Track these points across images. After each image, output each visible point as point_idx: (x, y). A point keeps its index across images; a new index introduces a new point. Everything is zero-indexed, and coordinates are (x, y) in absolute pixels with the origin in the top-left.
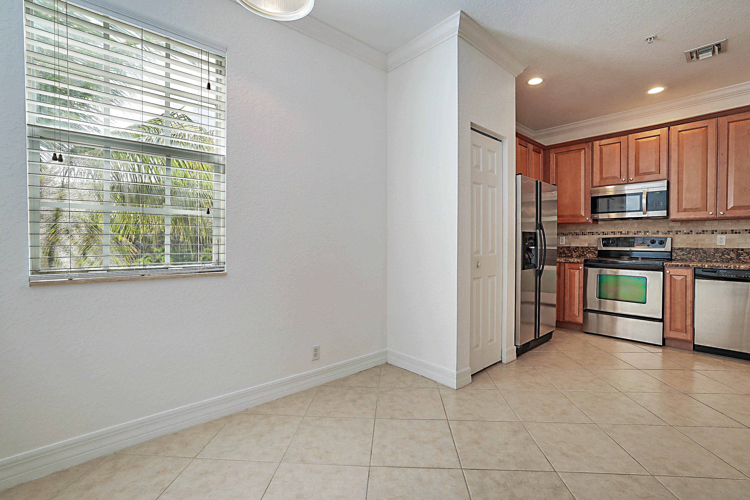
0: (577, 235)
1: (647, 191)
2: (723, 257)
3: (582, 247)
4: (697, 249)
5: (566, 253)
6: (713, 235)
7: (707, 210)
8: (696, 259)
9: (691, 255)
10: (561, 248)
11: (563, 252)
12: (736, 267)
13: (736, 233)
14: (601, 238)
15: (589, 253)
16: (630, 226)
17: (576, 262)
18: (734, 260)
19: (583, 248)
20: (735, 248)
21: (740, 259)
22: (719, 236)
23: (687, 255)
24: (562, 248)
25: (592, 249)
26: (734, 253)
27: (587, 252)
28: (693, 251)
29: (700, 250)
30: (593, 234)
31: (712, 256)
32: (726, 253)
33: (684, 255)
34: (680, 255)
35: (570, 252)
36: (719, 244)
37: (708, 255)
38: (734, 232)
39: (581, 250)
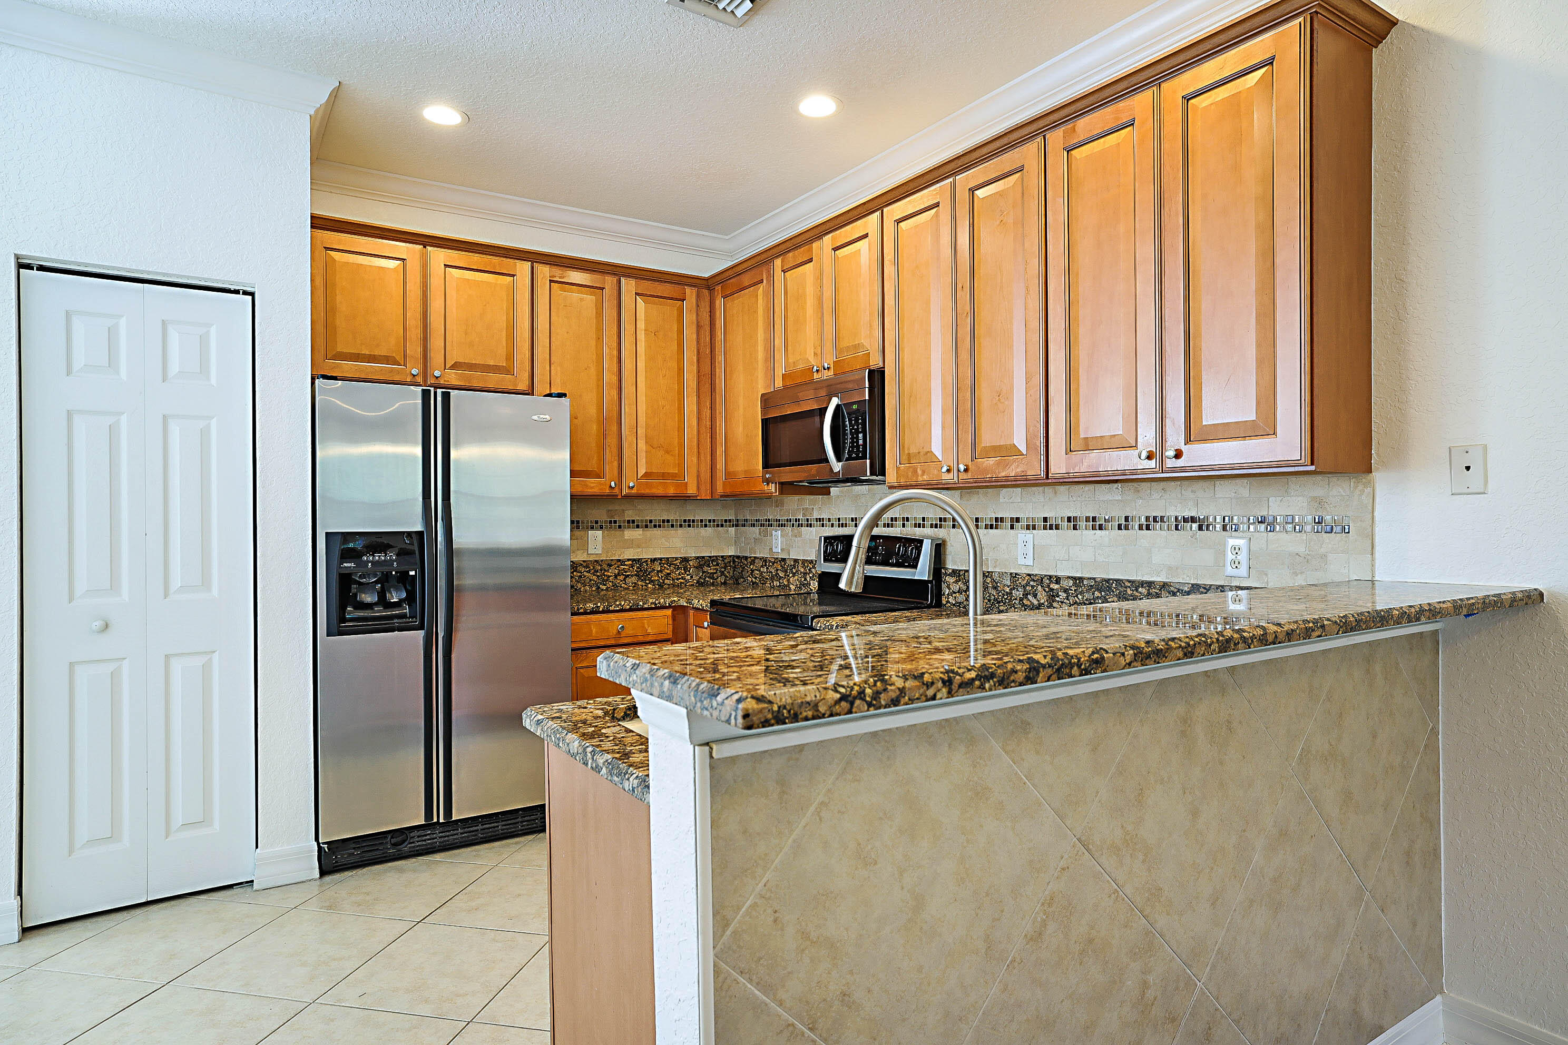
0: (799, 525)
2: (1025, 601)
3: (804, 561)
5: (780, 576)
6: (1012, 531)
13: (1052, 527)
14: (823, 538)
19: (804, 565)
20: (1045, 576)
22: (1024, 536)
24: (774, 562)
25: (810, 568)
26: (1044, 590)
27: (811, 575)
29: (987, 577)
31: (1006, 599)
32: (1030, 588)
33: (961, 594)
34: (955, 593)
35: (785, 575)
36: (1021, 561)
37: (1000, 594)
38: (1048, 524)
39: (802, 570)
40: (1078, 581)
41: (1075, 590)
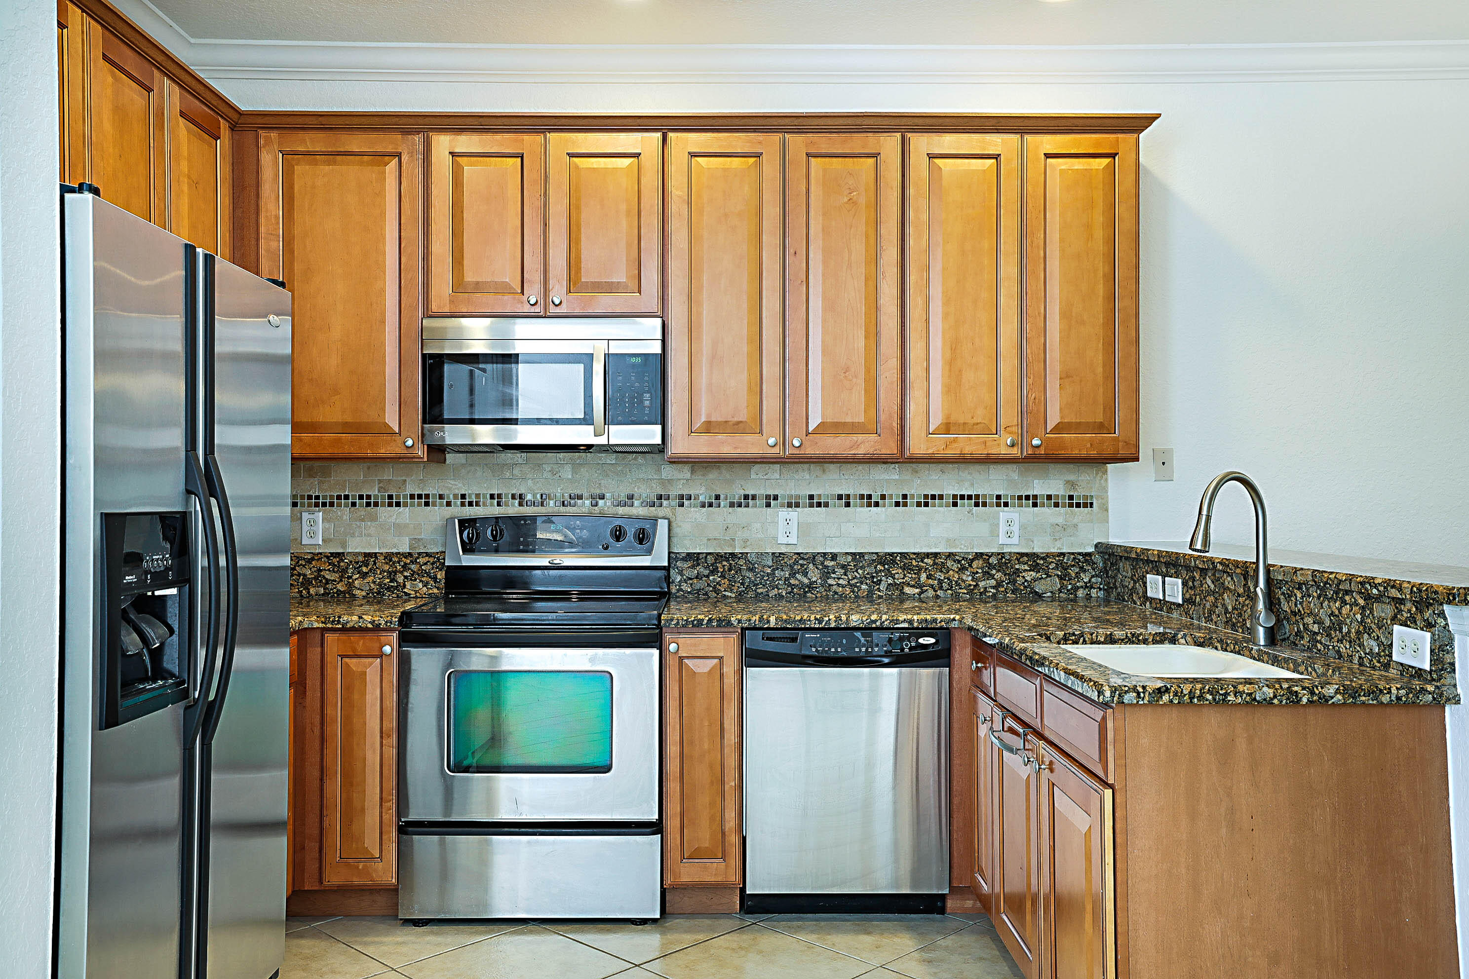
0: (368, 504)
1: (607, 352)
2: (792, 581)
3: (389, 557)
4: (733, 555)
5: (327, 580)
6: (768, 509)
7: (761, 432)
8: (731, 591)
9: (719, 577)
10: (309, 561)
11: (316, 578)
12: (841, 620)
13: (819, 505)
14: (457, 521)
15: (415, 580)
16: (549, 475)
17: (370, 626)
18: (818, 590)
19: (391, 560)
20: (818, 553)
21: (830, 585)
22: (784, 514)
23: (708, 576)
24: (313, 559)
25: (426, 564)
26: (817, 568)
27: (406, 574)
28: (725, 563)
29: (739, 558)
30: (427, 504)
31: (767, 580)
32: (799, 567)
33: (701, 579)
34: (691, 579)
35: (341, 578)
36: (782, 540)
37: (759, 575)
38: (814, 502)
39: (386, 567)
40: (857, 557)
41: (854, 565)
